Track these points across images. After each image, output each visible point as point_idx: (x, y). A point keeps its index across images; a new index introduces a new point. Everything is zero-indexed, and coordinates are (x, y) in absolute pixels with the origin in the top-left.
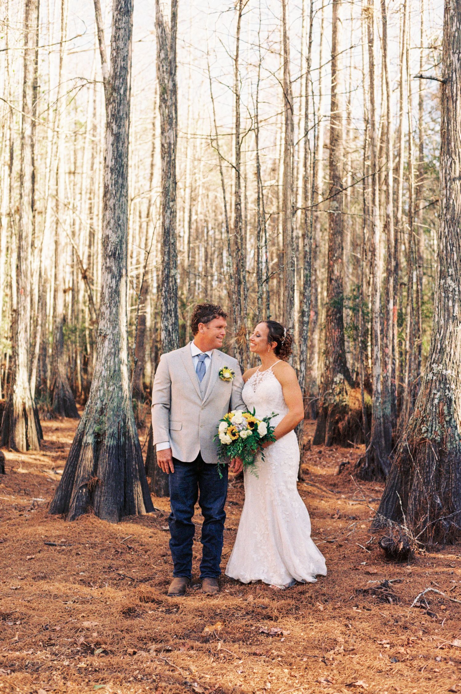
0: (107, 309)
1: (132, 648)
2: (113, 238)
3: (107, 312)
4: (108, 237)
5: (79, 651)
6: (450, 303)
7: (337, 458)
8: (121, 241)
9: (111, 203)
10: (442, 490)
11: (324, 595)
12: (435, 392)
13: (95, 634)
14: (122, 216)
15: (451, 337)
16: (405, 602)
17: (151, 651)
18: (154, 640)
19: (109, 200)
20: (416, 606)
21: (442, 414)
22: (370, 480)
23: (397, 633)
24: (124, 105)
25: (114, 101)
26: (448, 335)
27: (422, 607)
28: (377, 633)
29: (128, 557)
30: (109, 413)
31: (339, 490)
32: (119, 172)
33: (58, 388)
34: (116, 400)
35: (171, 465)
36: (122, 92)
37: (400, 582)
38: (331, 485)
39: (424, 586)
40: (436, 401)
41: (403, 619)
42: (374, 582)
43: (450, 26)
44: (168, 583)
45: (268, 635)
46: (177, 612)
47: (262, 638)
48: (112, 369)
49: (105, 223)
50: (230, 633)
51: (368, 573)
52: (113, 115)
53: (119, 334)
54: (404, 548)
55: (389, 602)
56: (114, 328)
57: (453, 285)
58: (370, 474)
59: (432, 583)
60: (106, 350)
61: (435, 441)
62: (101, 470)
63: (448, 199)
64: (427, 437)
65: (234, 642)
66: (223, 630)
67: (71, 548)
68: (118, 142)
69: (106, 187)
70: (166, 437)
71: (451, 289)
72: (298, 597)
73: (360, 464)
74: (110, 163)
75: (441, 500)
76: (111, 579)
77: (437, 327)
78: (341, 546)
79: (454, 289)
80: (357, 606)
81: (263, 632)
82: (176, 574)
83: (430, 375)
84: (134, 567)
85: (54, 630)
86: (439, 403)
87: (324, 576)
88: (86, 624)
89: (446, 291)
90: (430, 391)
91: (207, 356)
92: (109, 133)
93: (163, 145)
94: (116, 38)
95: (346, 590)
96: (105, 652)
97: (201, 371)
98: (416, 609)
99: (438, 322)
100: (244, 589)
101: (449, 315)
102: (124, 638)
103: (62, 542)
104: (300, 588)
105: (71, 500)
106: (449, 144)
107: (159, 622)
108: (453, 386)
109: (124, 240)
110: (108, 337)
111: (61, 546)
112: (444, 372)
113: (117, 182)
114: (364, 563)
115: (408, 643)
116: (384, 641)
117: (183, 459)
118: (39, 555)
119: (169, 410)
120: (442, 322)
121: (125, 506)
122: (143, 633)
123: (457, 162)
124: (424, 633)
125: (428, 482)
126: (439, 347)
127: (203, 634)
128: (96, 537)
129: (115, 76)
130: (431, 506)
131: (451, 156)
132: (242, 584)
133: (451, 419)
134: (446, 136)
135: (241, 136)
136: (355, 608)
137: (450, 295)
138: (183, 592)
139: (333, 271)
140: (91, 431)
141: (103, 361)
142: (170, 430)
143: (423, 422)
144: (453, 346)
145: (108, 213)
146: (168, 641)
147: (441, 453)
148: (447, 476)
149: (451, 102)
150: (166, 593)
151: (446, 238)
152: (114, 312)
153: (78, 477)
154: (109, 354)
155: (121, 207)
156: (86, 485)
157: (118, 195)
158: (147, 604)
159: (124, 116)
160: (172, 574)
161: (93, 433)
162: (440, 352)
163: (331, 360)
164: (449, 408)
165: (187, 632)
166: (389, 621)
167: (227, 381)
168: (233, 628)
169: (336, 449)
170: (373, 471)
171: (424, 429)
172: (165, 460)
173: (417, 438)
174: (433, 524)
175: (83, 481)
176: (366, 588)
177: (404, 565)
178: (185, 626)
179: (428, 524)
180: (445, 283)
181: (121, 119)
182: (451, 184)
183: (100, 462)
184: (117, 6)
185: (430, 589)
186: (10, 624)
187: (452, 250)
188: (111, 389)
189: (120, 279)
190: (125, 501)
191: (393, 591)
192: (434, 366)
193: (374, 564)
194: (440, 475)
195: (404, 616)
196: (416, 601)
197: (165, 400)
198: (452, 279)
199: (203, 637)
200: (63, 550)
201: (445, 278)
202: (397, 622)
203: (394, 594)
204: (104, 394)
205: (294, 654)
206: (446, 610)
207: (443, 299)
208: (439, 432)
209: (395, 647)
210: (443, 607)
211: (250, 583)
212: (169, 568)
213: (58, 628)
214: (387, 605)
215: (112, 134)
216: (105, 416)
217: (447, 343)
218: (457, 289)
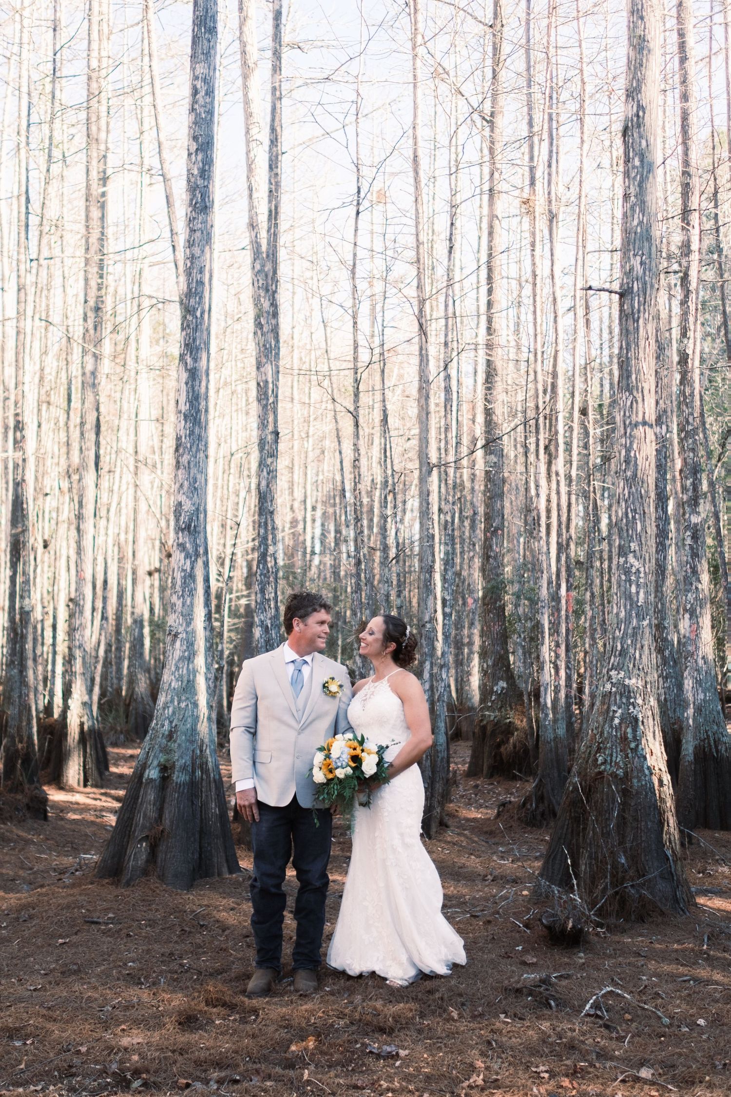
0: (179, 598)
1: (185, 1078)
2: (188, 506)
3: (179, 603)
4: (180, 504)
5: (109, 1084)
6: (633, 589)
7: (499, 794)
8: (198, 509)
9: (185, 459)
10: (628, 845)
11: (461, 995)
12: (615, 708)
13: (135, 1058)
14: (199, 476)
15: (634, 635)
16: (573, 1007)
17: (212, 1083)
18: (219, 1065)
19: (182, 455)
20: (588, 1015)
21: (624, 739)
22: (540, 826)
23: (559, 1056)
24: (202, 332)
25: (188, 326)
26: (630, 631)
27: (597, 1016)
28: (532, 1055)
29: (198, 939)
30: (181, 738)
31: (496, 840)
32: (195, 419)
33: (135, 700)
34: (189, 720)
35: (255, 811)
36: (198, 314)
37: (568, 977)
38: (486, 833)
39: (601, 985)
40: (617, 721)
41: (569, 1034)
42: (531, 977)
43: (629, 219)
44: (249, 977)
45: (378, 1056)
46: (255, 1020)
47: (370, 1060)
48: (185, 679)
49: (178, 485)
50: (326, 1054)
51: (524, 963)
52: (186, 345)
53: (194, 632)
54: (574, 927)
55: (551, 1007)
56: (188, 624)
57: (636, 563)
58: (539, 817)
59: (613, 980)
60: (177, 654)
61: (616, 776)
62: (167, 815)
63: (628, 451)
64: (605, 770)
65: (330, 1067)
66: (316, 1048)
67: (120, 926)
68: (194, 379)
69: (178, 439)
70: (249, 771)
71: (634, 570)
72: (425, 998)
73: (524, 804)
74: (184, 407)
75: (626, 858)
76: (171, 972)
77: (615, 621)
78: (489, 922)
79: (638, 570)
80: (505, 1012)
81: (371, 1052)
82: (260, 963)
83: (608, 686)
84: (204, 953)
85: (78, 1052)
86: (620, 724)
87: (462, 967)
88: (125, 1041)
89: (627, 572)
90: (609, 708)
91: (306, 662)
92: (182, 368)
93: (258, 384)
94: (190, 244)
95: (492, 988)
96: (145, 1084)
97: (297, 682)
98: (588, 1019)
99: (617, 614)
100: (352, 986)
101: (631, 605)
102: (175, 1062)
103: (109, 918)
104: (428, 984)
105: (127, 858)
106: (629, 376)
107: (227, 1037)
108: (640, 701)
109: (202, 508)
110: (180, 636)
111: (107, 924)
112: (627, 682)
113: (192, 433)
114: (520, 948)
115: (575, 1072)
116: (542, 1068)
117: (272, 803)
118: (75, 938)
119: (254, 734)
120: (622, 615)
121: (200, 866)
122: (203, 1055)
123: (640, 400)
124: (599, 1056)
125: (609, 833)
126: (619, 648)
127: (287, 1055)
128: (157, 910)
129: (189, 294)
130: (612, 867)
131: (631, 393)
132: (350, 977)
133: (637, 746)
134: (625, 367)
135: (360, 371)
136: (502, 1016)
137: (633, 578)
138: (267, 991)
139: (491, 547)
140: (155, 763)
141: (173, 669)
142: (254, 762)
143: (599, 750)
144: (638, 646)
145: (180, 472)
146: (237, 1066)
147: (625, 793)
148: (635, 824)
149: (630, 322)
150: (243, 992)
151: (626, 501)
152: (188, 602)
153: (137, 825)
154: (182, 659)
155: (197, 464)
156: (147, 836)
157: (194, 450)
158: (215, 1010)
159: (202, 346)
160: (254, 964)
161: (159, 765)
162: (620, 655)
163: (490, 663)
164: (635, 730)
165: (266, 1052)
166: (549, 1036)
167: (333, 695)
168: (331, 1045)
169: (498, 782)
170: (543, 814)
171: (601, 760)
172: (247, 803)
173: (592, 772)
174: (617, 893)
175: (142, 831)
176: (519, 986)
177: (576, 951)
178: (263, 1043)
179: (610, 892)
180: (626, 562)
181: (198, 349)
182: (632, 430)
183: (166, 805)
184: (191, 200)
185: (609, 989)
186: (18, 1044)
187: (633, 517)
188: (183, 705)
189: (196, 560)
190: (200, 858)
191: (557, 992)
192: (613, 673)
193: (534, 949)
194: (625, 823)
195: (570, 1029)
196: (588, 1007)
197: (248, 721)
198: (635, 557)
199: (287, 1059)
200: (110, 930)
201: (625, 555)
202: (561, 1038)
203: (557, 996)
204: (174, 713)
205: (411, 1087)
206: (631, 1020)
207: (623, 583)
208: (621, 764)
209: (557, 1078)
210: (628, 1016)
211: (361, 976)
212: (252, 954)
213: (83, 1049)
214: (546, 1012)
215: (186, 369)
216: (175, 741)
217: (629, 642)
218: (642, 569)
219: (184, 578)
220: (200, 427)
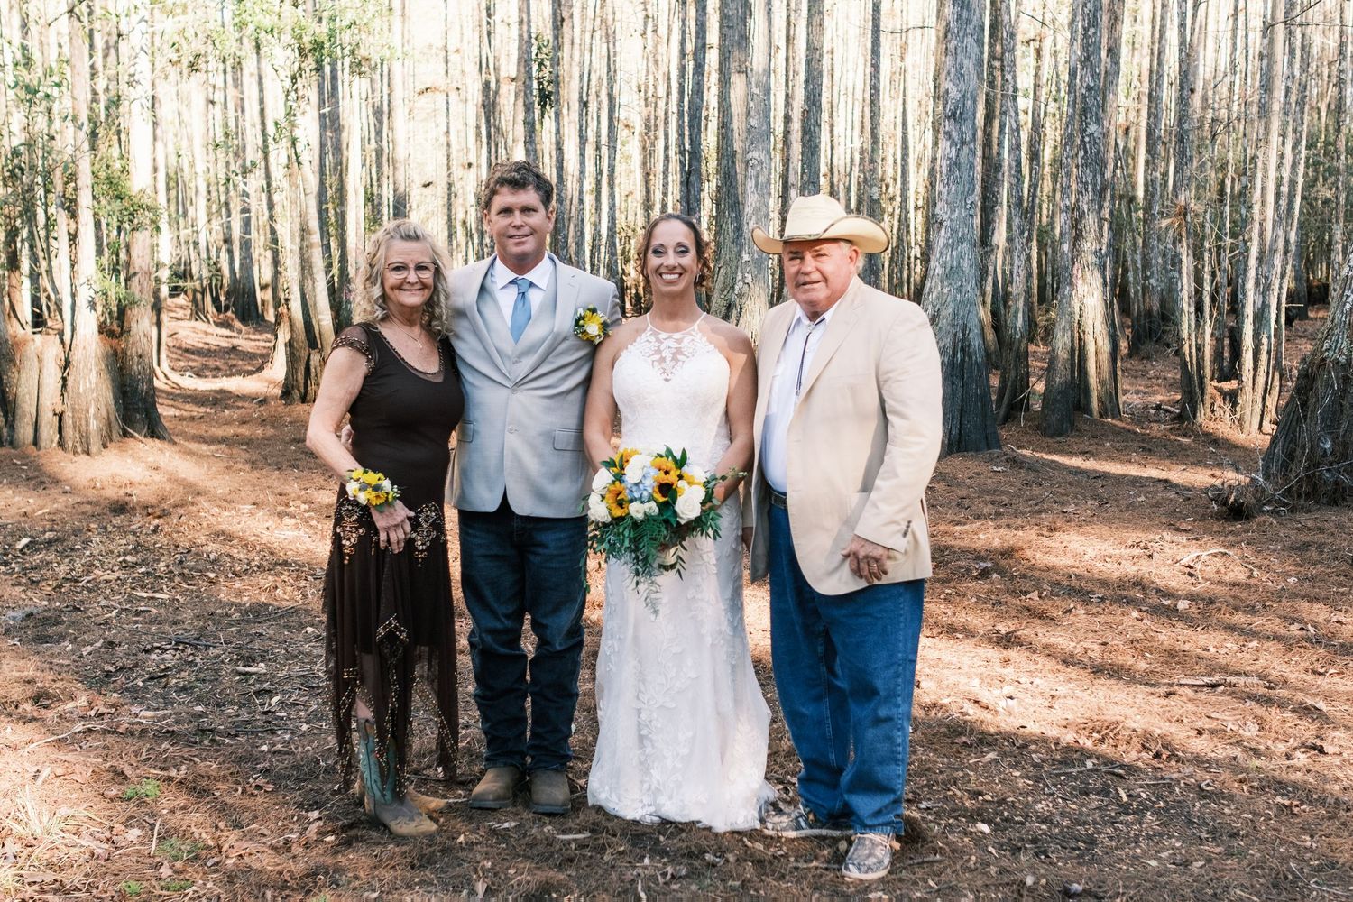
9: (952, 46)
14: (966, 62)
40: (1347, 307)
56: (953, 212)
60: (942, 241)
61: (1338, 362)
64: (1328, 357)
83: (1345, 270)
90: (1343, 293)
109: (968, 95)
110: (945, 224)
113: (960, 17)
121: (959, 442)
130: (1311, 451)
141: (938, 255)
143: (1326, 336)
145: (947, 58)
147: (1346, 380)
152: (953, 190)
154: (946, 245)
171: (1326, 345)
173: (1318, 359)
179: (1301, 475)
188: (946, 290)
190: (960, 433)
204: (938, 298)
208: (1345, 351)
219: (950, 166)
220: (969, 10)
